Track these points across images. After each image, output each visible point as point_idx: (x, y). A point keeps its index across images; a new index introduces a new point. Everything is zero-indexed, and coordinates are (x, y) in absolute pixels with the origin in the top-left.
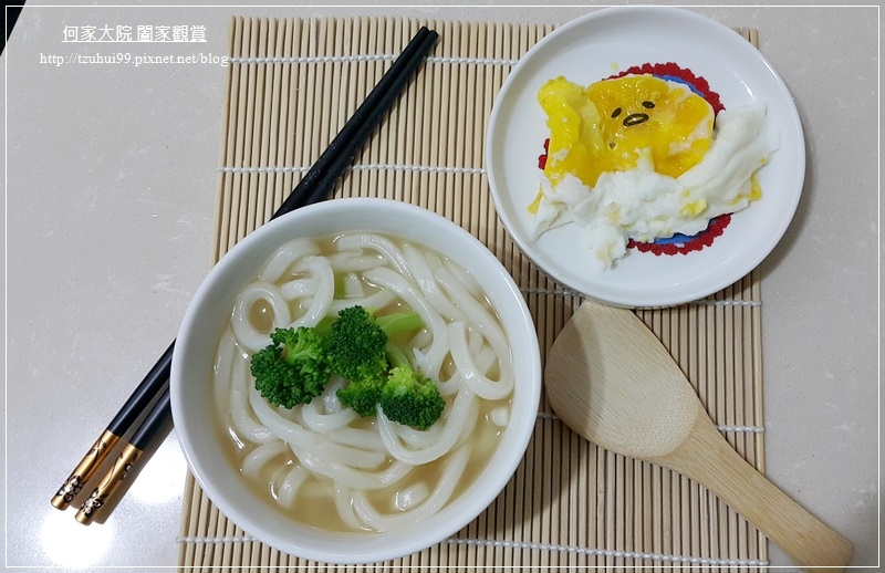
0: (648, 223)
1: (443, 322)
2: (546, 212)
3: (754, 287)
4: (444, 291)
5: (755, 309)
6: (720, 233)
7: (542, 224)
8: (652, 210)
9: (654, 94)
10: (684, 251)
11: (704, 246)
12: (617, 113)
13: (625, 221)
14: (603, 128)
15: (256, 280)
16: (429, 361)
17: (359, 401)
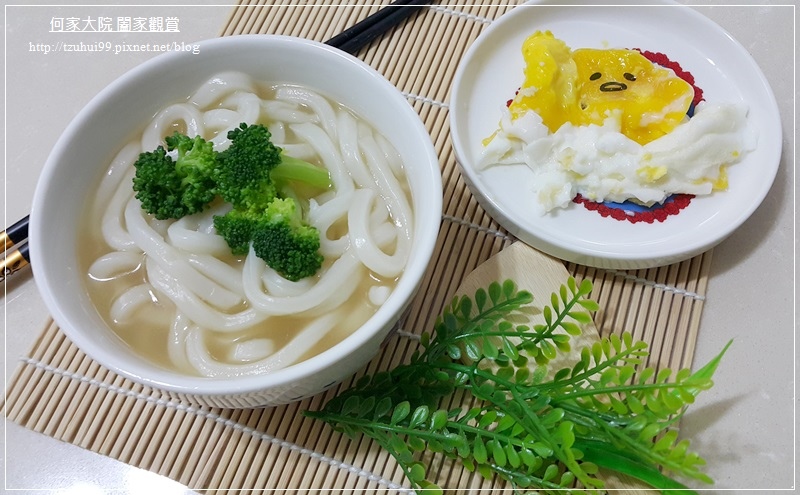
0: (601, 178)
1: (353, 186)
2: (501, 144)
3: (701, 280)
4: (364, 159)
5: (697, 302)
6: (676, 212)
7: (492, 154)
8: (607, 165)
9: (637, 69)
10: (633, 220)
11: (656, 220)
12: (596, 76)
13: (576, 167)
14: (579, 87)
15: (185, 102)
16: (322, 214)
17: (233, 228)
